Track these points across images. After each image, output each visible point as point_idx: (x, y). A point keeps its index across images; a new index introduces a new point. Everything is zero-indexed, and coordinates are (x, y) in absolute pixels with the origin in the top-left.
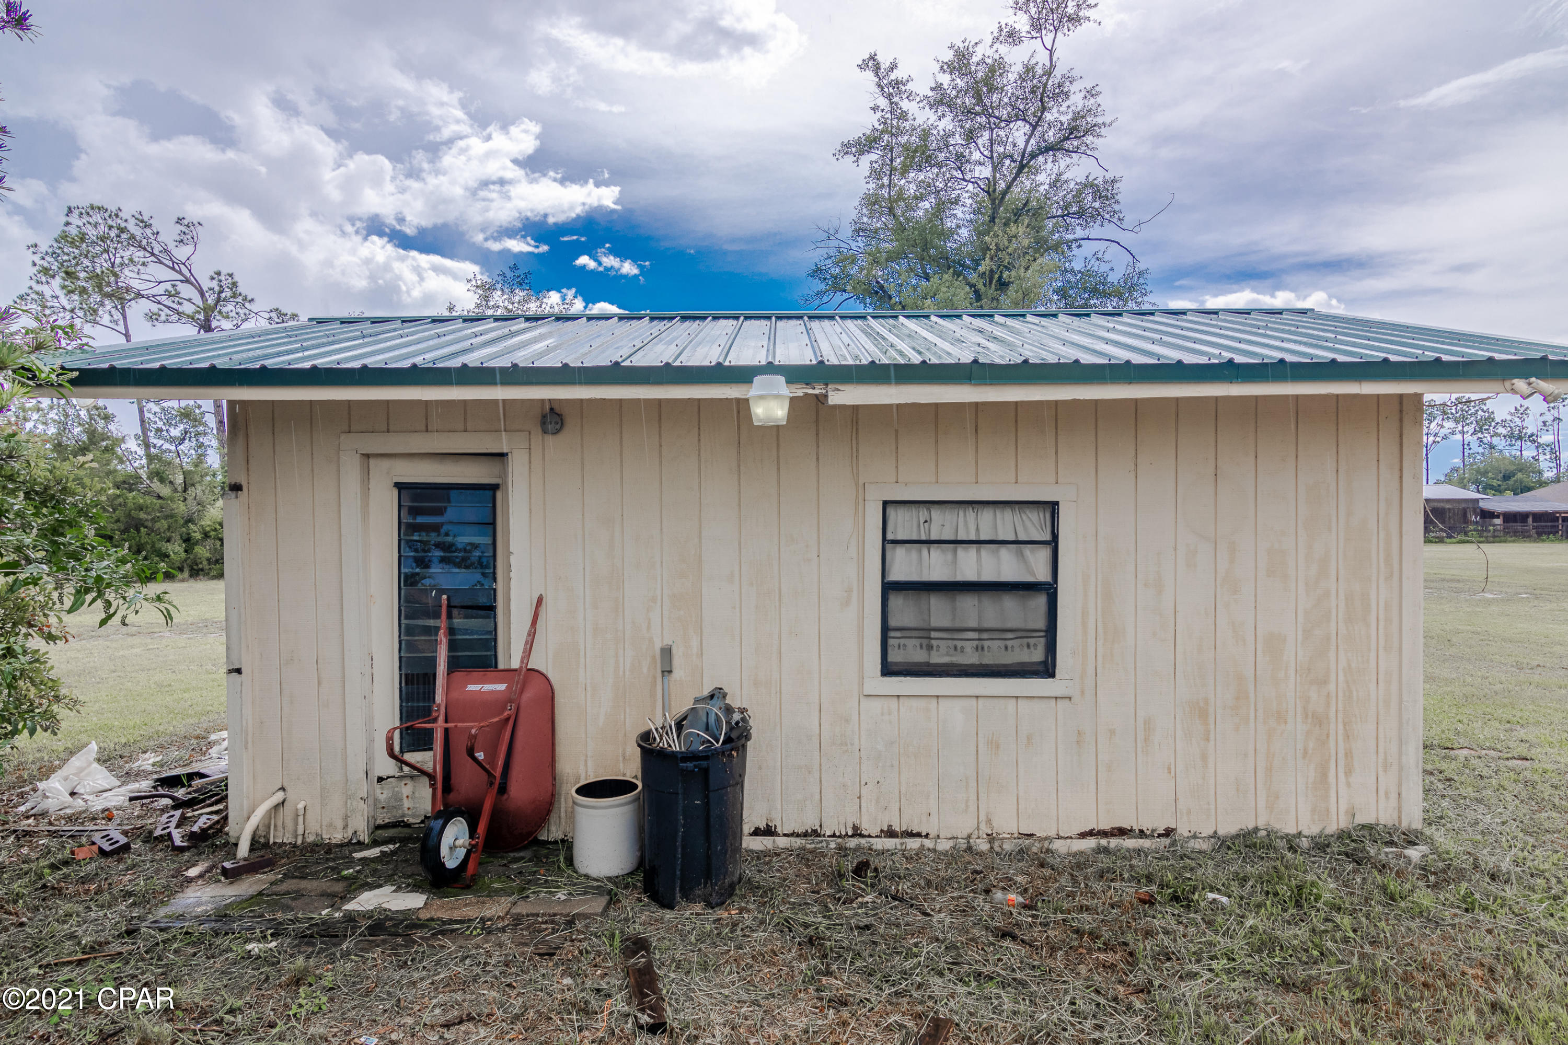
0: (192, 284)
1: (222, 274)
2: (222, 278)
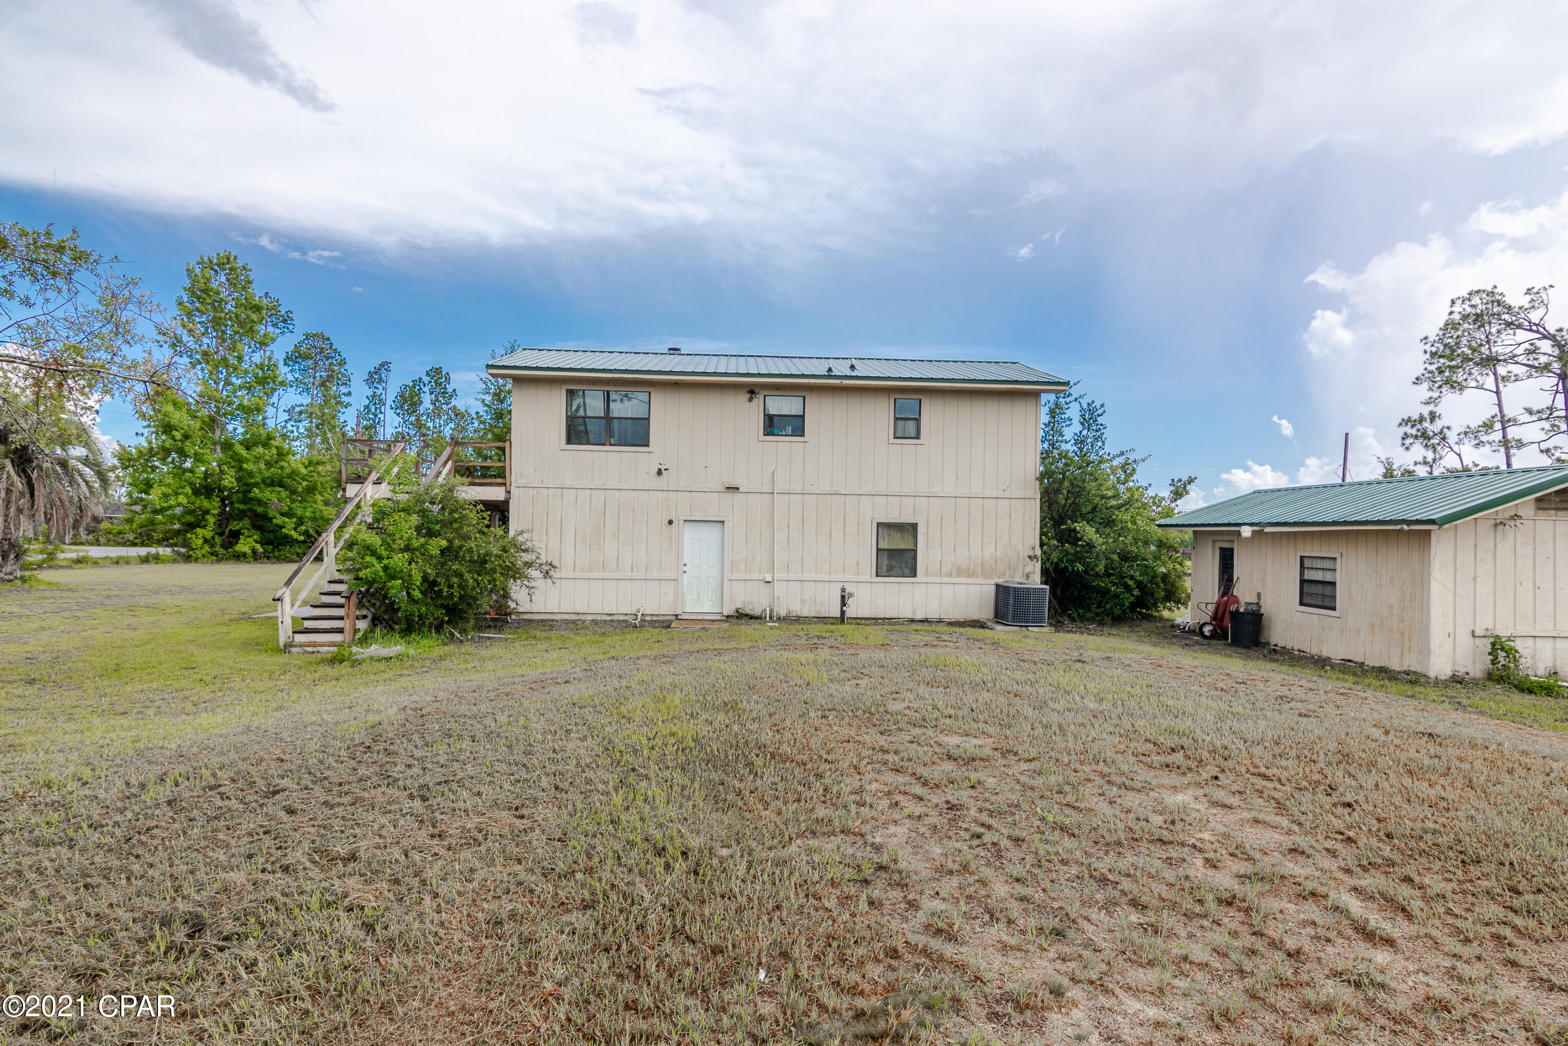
0: (1550, 340)
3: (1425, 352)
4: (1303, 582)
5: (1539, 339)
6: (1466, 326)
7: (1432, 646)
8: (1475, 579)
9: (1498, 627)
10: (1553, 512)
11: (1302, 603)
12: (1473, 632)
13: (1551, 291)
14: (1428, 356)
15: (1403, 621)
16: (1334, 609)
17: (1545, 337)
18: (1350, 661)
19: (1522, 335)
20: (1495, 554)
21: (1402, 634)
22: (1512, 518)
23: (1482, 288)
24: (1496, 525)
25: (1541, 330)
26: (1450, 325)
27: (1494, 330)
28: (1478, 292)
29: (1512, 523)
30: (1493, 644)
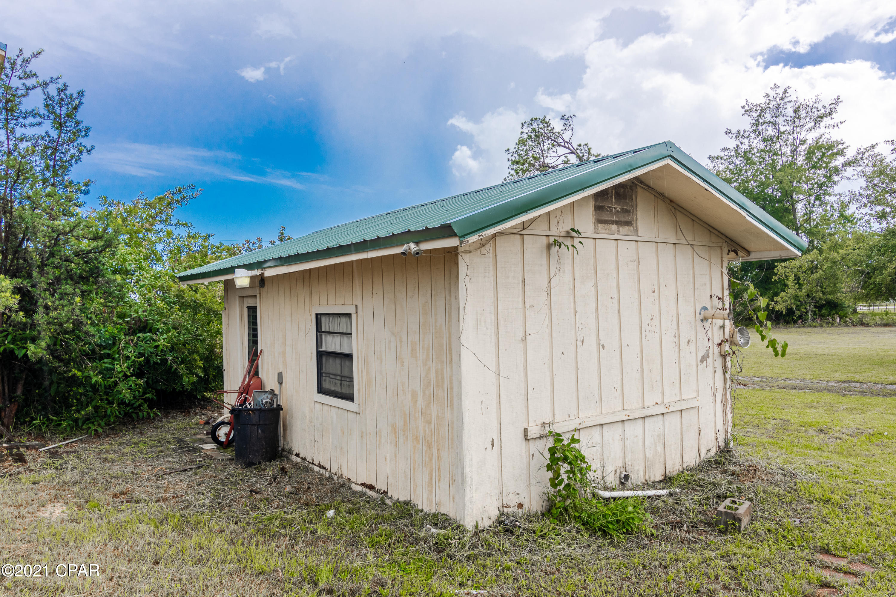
0: (575, 154)
1: (582, 145)
2: (582, 148)
3: (509, 160)
4: (321, 355)
5: (569, 153)
6: (530, 143)
7: (467, 470)
8: (525, 340)
9: (558, 418)
10: (614, 227)
11: (321, 390)
12: (526, 431)
13: (574, 118)
14: (510, 162)
15: (430, 423)
16: (350, 398)
17: (572, 153)
18: (371, 487)
19: (561, 151)
20: (549, 295)
21: (429, 446)
22: (568, 235)
23: (538, 117)
24: (549, 247)
25: (570, 146)
26: (522, 142)
27: (545, 148)
28: (536, 119)
29: (569, 242)
30: (552, 451)
